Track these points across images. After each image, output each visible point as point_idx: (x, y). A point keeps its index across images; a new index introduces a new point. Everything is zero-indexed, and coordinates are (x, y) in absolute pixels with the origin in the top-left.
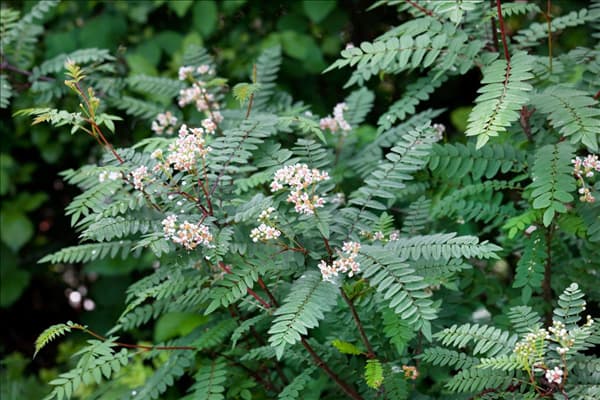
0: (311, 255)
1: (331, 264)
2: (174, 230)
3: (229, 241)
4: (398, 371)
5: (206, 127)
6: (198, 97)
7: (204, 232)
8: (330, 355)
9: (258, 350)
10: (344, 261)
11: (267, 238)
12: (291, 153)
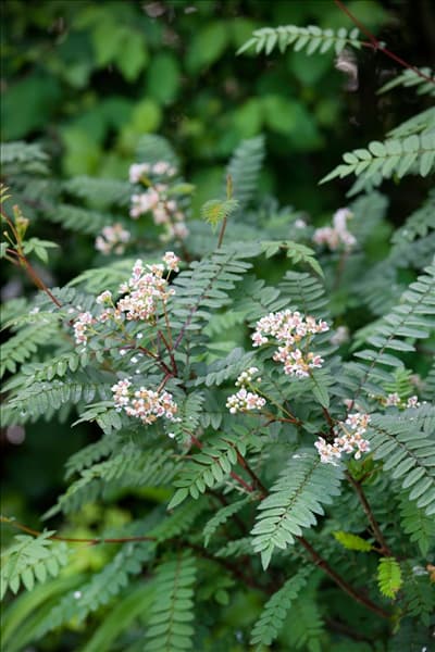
0: (304, 427)
1: (332, 443)
2: (127, 399)
3: (199, 412)
4: (420, 573)
5: (168, 262)
6: (156, 206)
7: (166, 401)
8: (332, 550)
9: (238, 543)
10: (349, 438)
11: (248, 407)
12: (278, 292)
